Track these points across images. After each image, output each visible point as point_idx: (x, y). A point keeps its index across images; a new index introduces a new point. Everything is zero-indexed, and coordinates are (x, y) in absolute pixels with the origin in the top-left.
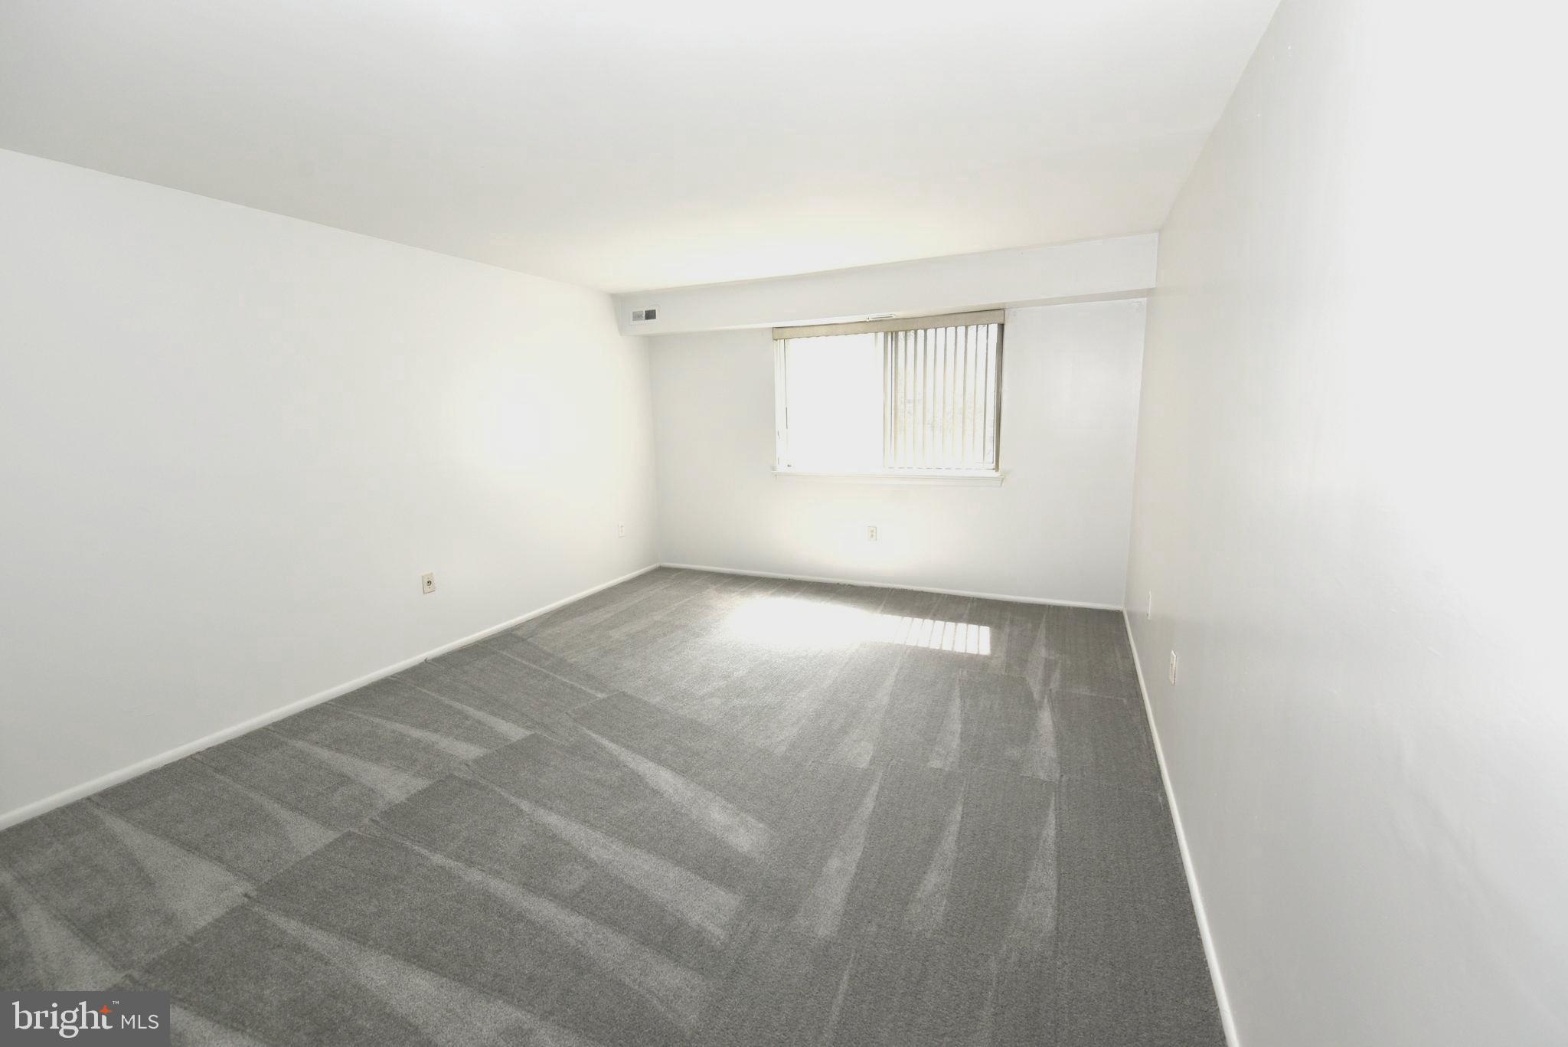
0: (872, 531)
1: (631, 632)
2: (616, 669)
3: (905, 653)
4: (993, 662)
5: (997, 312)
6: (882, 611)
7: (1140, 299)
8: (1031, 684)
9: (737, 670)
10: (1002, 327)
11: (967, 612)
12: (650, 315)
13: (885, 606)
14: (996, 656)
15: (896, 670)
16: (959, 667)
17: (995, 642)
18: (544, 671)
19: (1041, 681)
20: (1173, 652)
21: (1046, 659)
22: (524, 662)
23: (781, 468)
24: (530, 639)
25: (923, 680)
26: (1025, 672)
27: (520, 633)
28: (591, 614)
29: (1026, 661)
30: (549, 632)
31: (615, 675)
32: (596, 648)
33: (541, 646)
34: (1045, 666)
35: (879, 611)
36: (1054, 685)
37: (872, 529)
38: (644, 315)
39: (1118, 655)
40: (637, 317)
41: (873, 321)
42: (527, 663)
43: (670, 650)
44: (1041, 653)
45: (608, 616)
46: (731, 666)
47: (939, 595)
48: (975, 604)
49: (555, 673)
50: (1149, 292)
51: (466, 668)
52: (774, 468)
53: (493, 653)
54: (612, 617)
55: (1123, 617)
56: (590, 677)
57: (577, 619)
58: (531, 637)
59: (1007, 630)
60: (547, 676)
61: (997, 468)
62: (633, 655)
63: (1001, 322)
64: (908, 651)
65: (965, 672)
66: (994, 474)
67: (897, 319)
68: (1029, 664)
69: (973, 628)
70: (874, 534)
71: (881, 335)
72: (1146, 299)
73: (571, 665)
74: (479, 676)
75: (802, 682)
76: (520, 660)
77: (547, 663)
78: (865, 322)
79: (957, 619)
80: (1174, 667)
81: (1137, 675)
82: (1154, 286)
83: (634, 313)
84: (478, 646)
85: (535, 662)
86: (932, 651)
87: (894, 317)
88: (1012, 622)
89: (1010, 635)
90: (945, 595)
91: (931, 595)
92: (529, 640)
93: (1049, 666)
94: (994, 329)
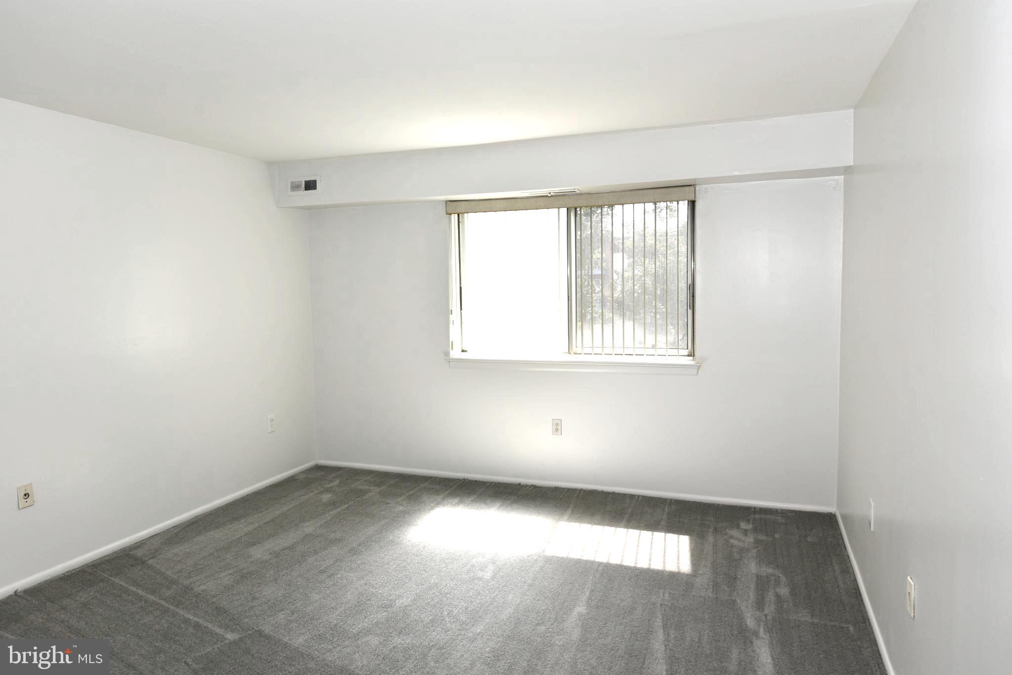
0: (557, 424)
1: (276, 549)
2: (254, 598)
3: (597, 571)
4: (698, 580)
5: (687, 188)
6: (568, 519)
7: (836, 177)
8: (743, 608)
9: (400, 596)
10: (692, 204)
11: (665, 517)
12: (310, 185)
13: (572, 510)
14: (700, 572)
15: (587, 594)
16: (660, 588)
17: (697, 555)
18: (163, 603)
19: (754, 605)
20: (909, 578)
21: (757, 576)
22: (140, 592)
23: (455, 354)
24: (152, 560)
25: (618, 605)
26: (735, 593)
27: (139, 553)
28: (230, 526)
29: (735, 578)
30: (176, 550)
31: (252, 607)
32: (231, 571)
33: (163, 570)
34: (757, 584)
35: (566, 517)
36: (770, 609)
37: (556, 422)
38: (303, 186)
39: (837, 568)
40: (295, 187)
41: (555, 196)
42: (143, 594)
43: (322, 572)
44: (752, 567)
45: (251, 528)
46: (393, 592)
47: (632, 496)
48: (673, 507)
49: (177, 606)
50: (847, 171)
51: (66, 602)
52: (447, 354)
53: (102, 581)
54: (255, 529)
55: (836, 522)
56: (220, 611)
57: (212, 533)
58: (153, 558)
59: (711, 539)
60: (166, 611)
61: (692, 354)
62: (276, 580)
63: (692, 198)
64: (601, 568)
65: (667, 595)
66: (688, 361)
67: (581, 194)
68: (738, 582)
69: (672, 538)
70: (559, 428)
71: (564, 211)
72: (843, 176)
73: (197, 596)
74: (81, 613)
75: (478, 612)
76: (134, 589)
77: (169, 593)
78: (547, 196)
79: (653, 526)
80: (912, 596)
81: (860, 594)
82: (852, 164)
83: (292, 183)
84: (85, 572)
85: (153, 592)
86: (627, 568)
87: (578, 192)
88: (716, 530)
89: (715, 546)
90: (639, 496)
91: (624, 496)
92: (151, 562)
93: (762, 584)
94: (684, 206)
